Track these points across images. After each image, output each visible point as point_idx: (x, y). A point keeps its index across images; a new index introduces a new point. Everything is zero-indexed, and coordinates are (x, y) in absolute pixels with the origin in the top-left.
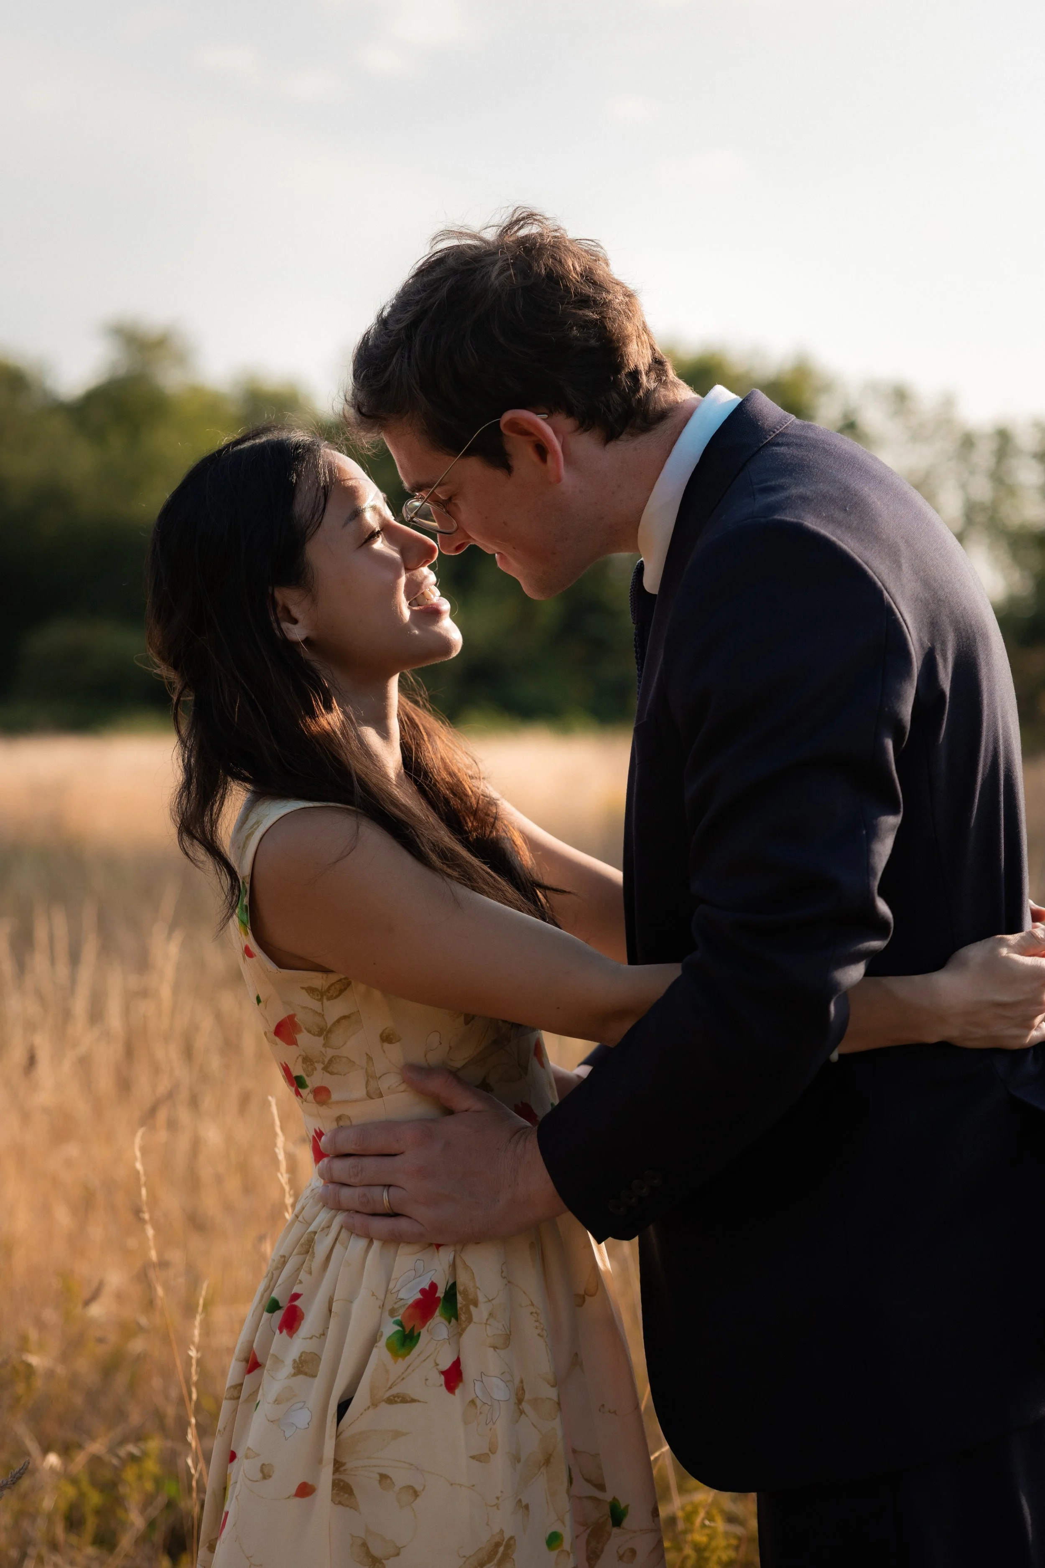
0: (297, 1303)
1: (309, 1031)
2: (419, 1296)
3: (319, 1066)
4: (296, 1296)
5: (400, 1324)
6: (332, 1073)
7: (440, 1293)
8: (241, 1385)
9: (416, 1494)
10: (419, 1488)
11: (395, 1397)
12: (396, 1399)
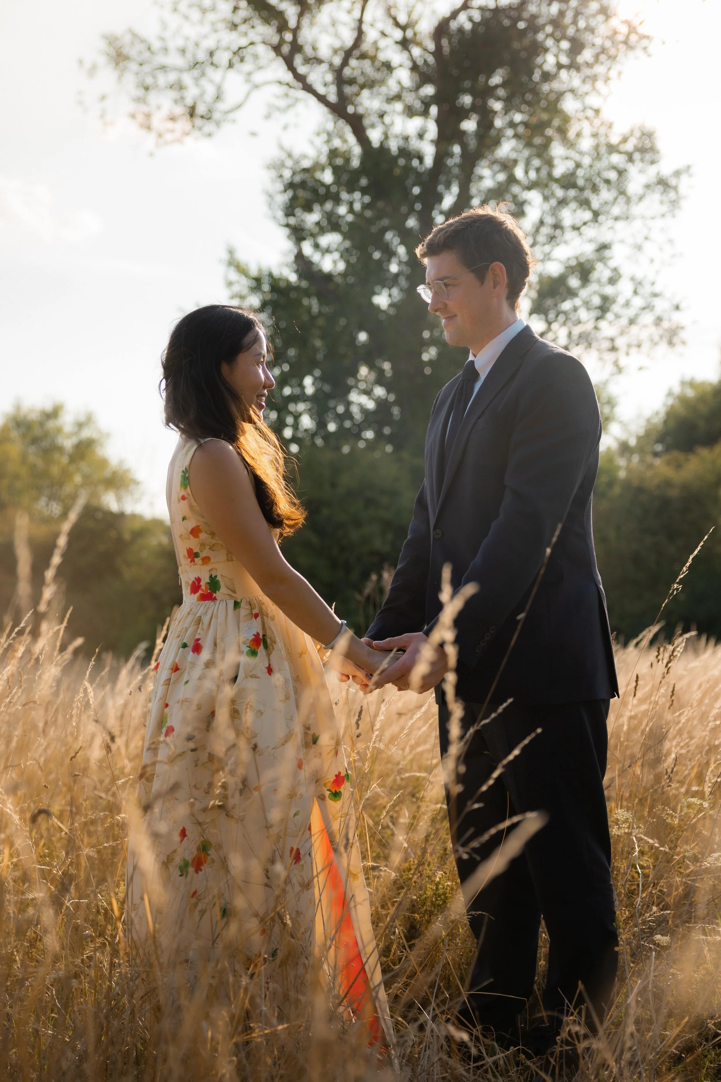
0: (199, 642)
1: (206, 532)
2: (253, 637)
3: (207, 547)
4: (198, 639)
5: (249, 647)
6: (213, 550)
7: (261, 637)
8: (170, 679)
9: (262, 713)
10: (263, 711)
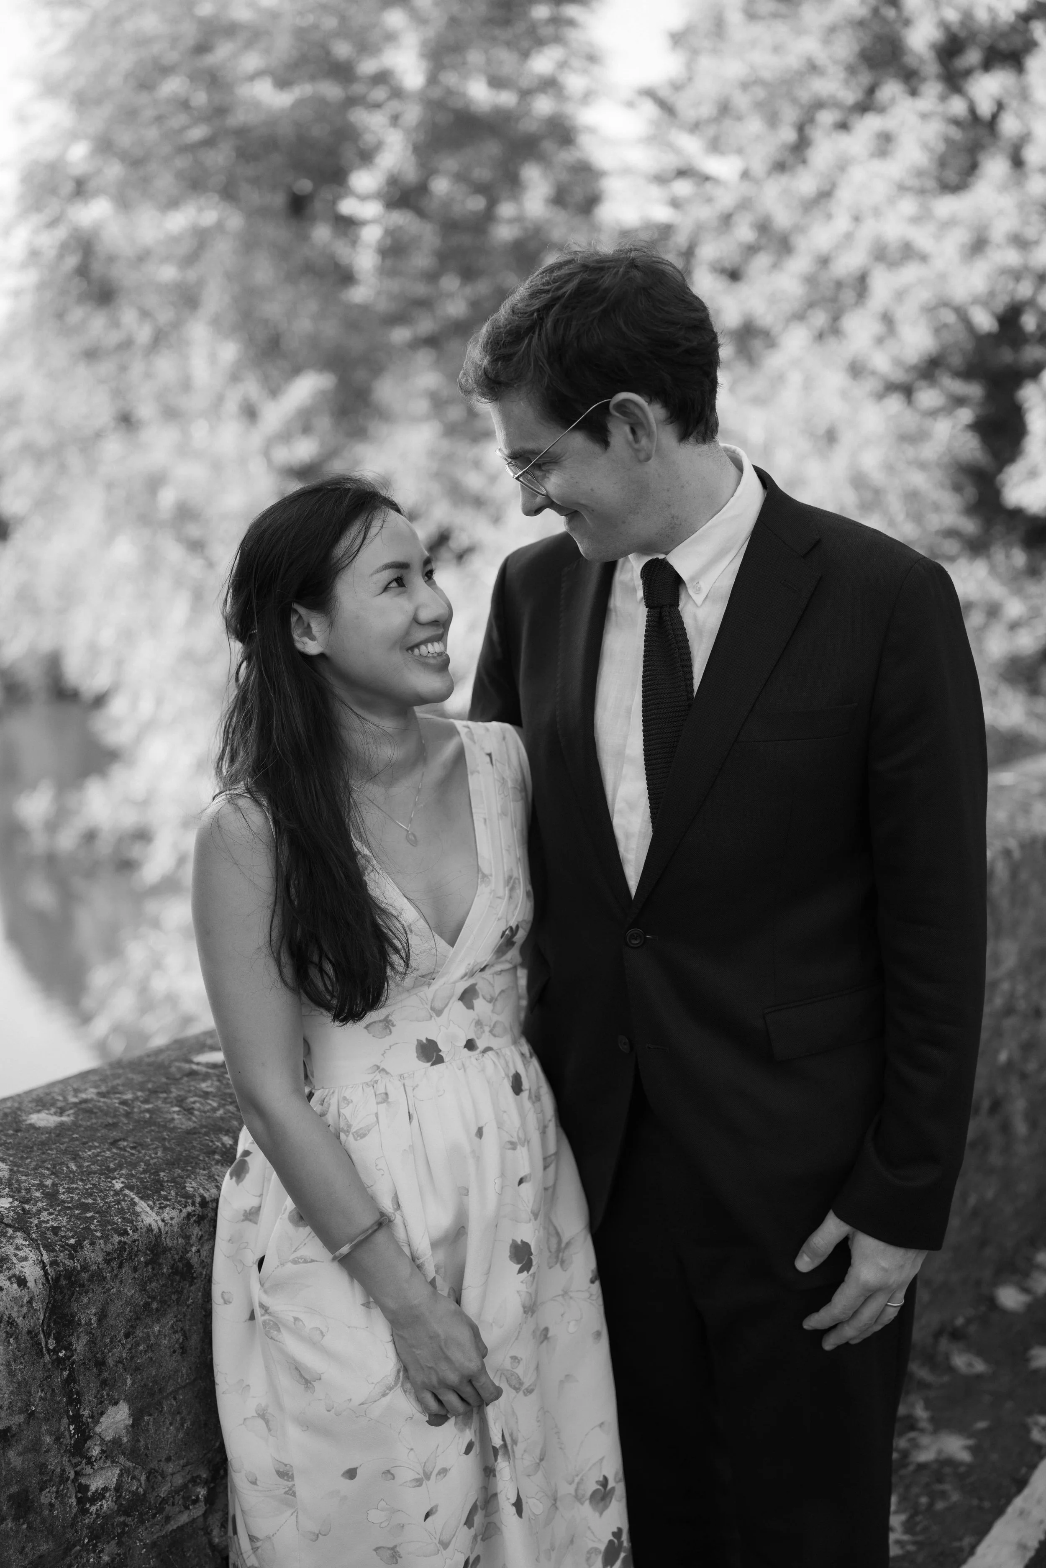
11: (298, 1259)
12: (300, 1260)
